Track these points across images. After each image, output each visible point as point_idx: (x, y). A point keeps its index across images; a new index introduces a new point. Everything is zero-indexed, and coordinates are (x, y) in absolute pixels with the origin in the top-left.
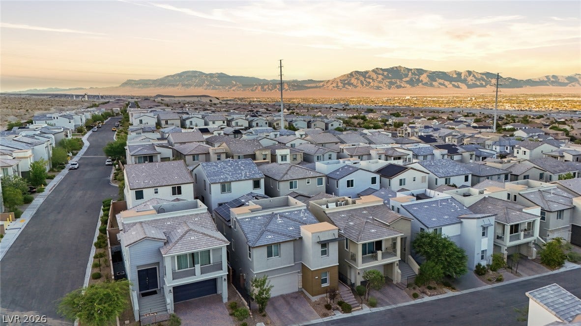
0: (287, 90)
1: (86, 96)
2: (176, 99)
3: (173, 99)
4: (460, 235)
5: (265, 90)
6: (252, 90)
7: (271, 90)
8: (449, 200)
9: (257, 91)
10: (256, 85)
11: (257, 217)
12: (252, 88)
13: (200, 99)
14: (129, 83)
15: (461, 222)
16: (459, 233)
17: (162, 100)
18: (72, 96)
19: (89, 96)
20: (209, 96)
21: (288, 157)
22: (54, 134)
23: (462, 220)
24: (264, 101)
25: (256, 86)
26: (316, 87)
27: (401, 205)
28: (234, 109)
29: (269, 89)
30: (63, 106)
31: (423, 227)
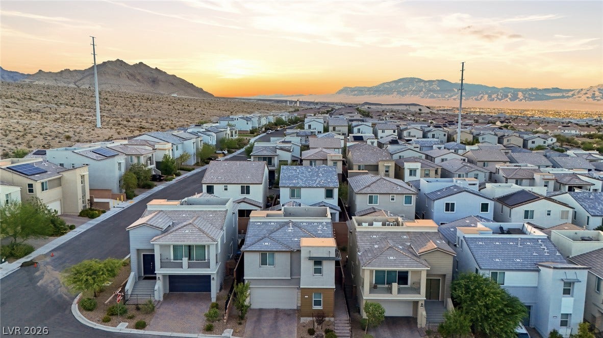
0: (521, 100)
1: (298, 102)
2: (384, 107)
3: (380, 107)
4: (536, 287)
5: (493, 100)
6: (476, 100)
7: (500, 100)
8: (540, 241)
9: (483, 100)
10: (482, 93)
11: (271, 222)
12: (476, 97)
13: (408, 109)
14: (346, 90)
15: (538, 271)
16: (536, 285)
17: (368, 108)
18: (286, 101)
19: (300, 102)
20: (419, 105)
21: (418, 172)
22: (216, 133)
23: (540, 268)
24: (489, 112)
25: (482, 95)
26: (563, 97)
27: (464, 237)
28: (433, 119)
29: (499, 99)
30: (268, 110)
31: (478, 268)
